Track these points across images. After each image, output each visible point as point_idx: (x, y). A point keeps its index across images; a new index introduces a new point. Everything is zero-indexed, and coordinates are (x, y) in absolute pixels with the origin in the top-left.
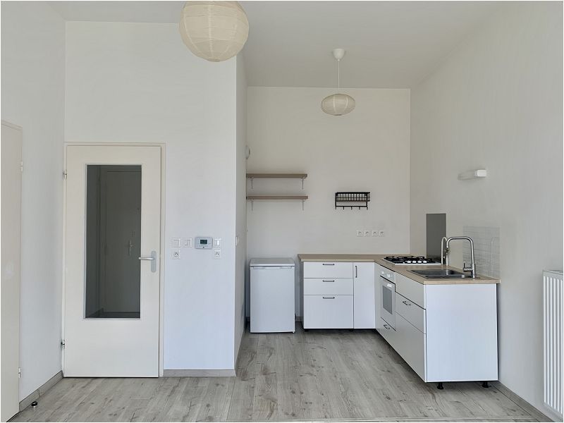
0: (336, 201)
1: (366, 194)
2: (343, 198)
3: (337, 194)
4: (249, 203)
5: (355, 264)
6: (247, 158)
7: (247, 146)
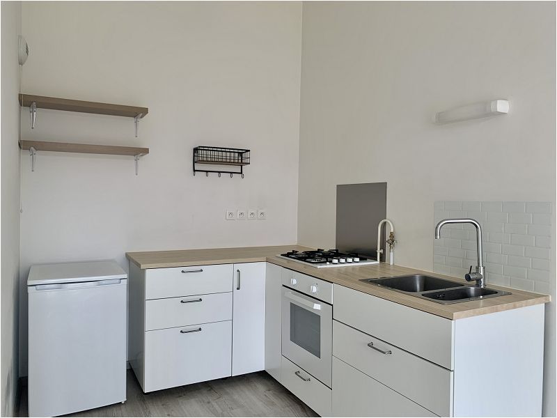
0: (194, 162)
1: (241, 153)
2: (205, 158)
3: (196, 150)
4: (26, 156)
5: (237, 266)
6: (21, 63)
7: (20, 37)
